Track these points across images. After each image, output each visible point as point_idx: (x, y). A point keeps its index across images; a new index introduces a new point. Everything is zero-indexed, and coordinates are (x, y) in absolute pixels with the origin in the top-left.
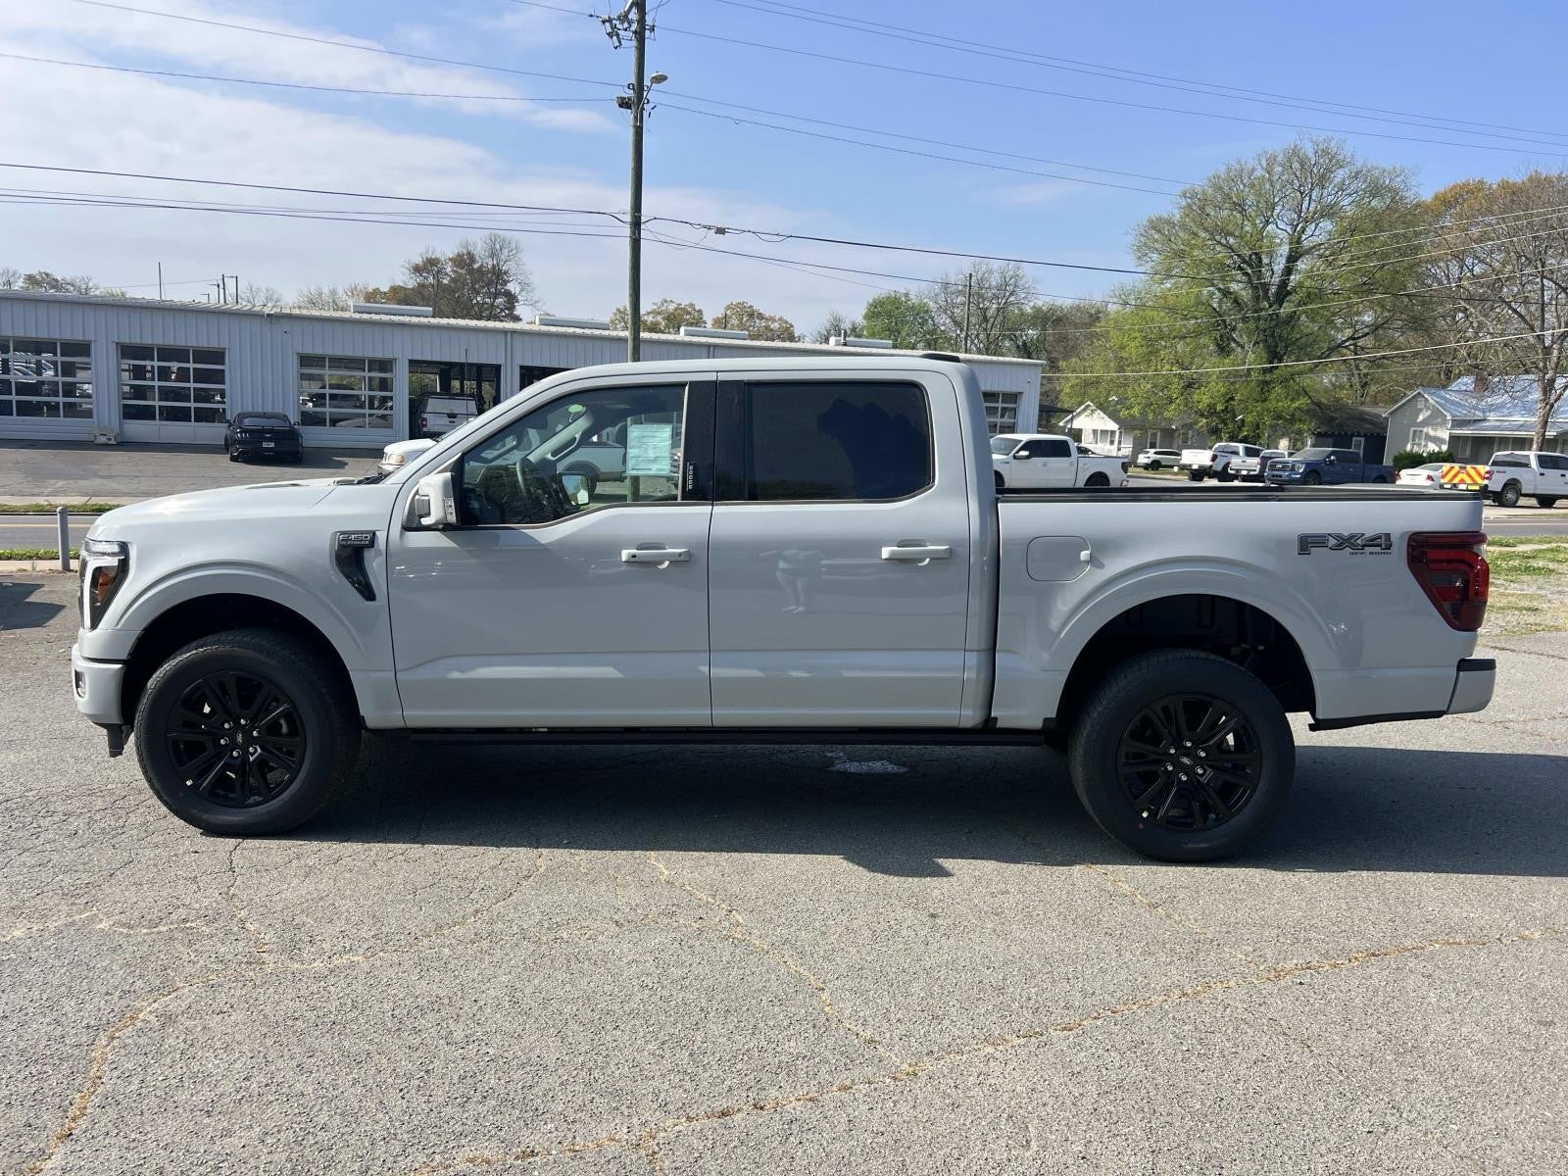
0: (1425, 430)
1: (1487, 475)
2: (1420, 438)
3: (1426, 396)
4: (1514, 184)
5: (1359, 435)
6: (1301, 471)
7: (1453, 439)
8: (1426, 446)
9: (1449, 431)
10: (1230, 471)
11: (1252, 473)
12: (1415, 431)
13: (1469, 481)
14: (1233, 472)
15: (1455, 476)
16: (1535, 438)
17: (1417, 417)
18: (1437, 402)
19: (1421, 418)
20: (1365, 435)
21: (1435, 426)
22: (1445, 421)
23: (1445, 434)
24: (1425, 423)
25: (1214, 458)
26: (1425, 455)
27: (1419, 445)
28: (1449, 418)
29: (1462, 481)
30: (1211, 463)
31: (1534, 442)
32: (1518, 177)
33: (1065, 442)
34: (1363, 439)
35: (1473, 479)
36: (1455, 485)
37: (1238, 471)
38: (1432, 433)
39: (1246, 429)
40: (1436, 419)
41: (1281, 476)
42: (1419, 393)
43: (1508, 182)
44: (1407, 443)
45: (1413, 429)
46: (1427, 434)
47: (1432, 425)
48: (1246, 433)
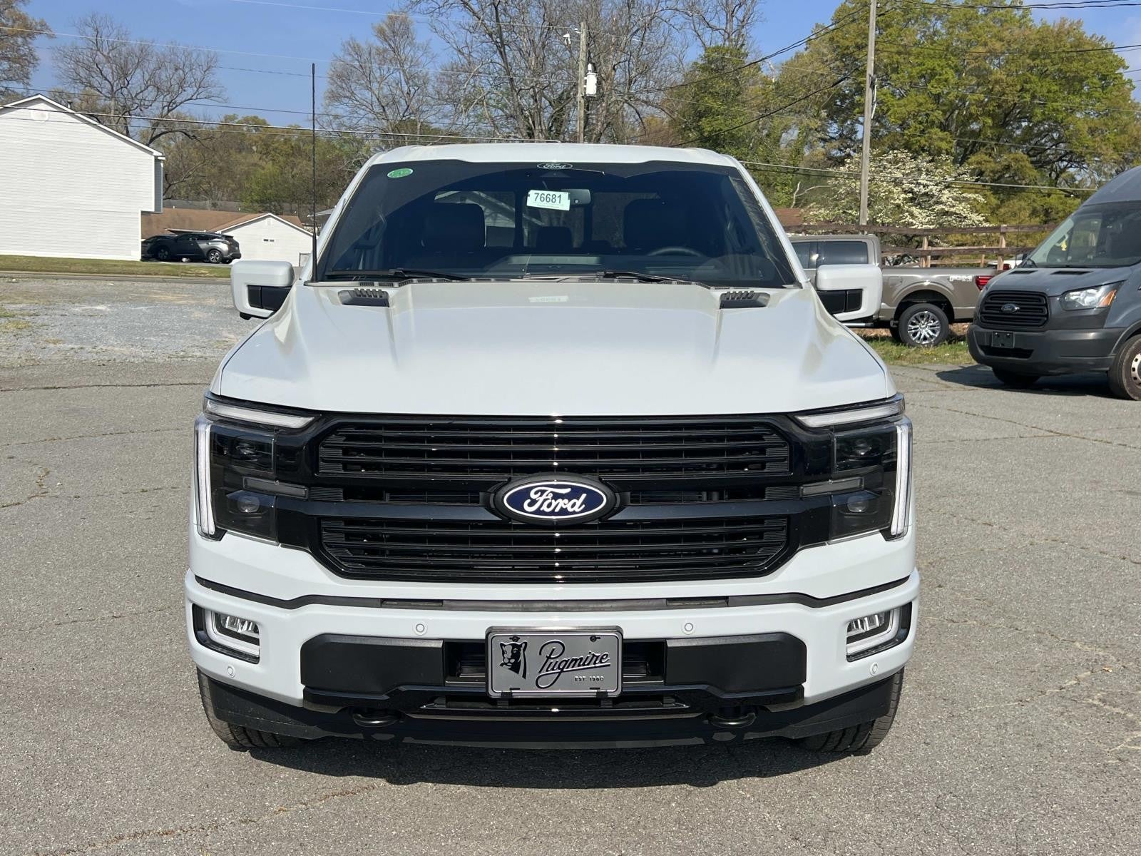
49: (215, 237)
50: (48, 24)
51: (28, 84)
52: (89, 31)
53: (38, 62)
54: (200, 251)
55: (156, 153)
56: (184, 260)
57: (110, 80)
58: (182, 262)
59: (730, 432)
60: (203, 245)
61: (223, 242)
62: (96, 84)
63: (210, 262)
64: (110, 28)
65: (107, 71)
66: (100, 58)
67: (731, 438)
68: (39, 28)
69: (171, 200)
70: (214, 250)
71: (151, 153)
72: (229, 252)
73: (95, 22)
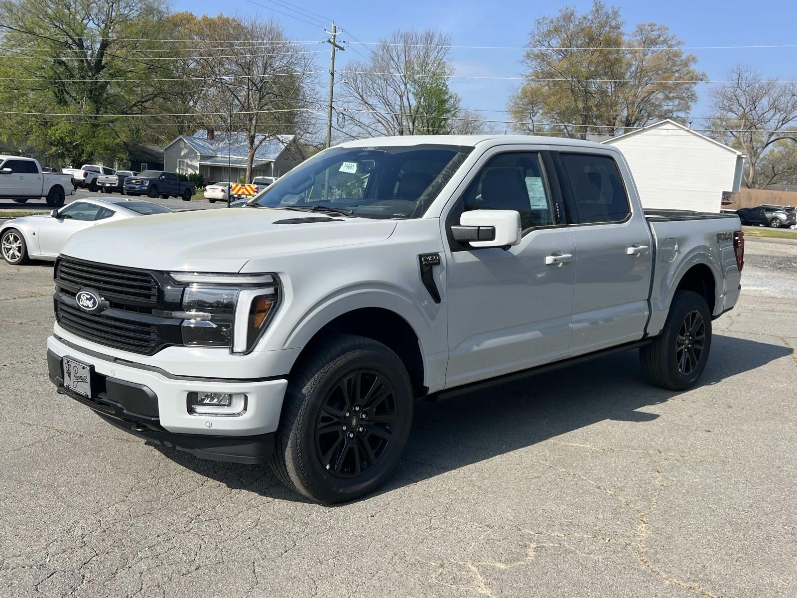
0: (186, 160)
1: (256, 190)
2: (183, 166)
3: (185, 140)
4: (211, 20)
5: (145, 162)
6: (147, 184)
7: (202, 166)
8: (187, 170)
9: (199, 162)
10: (97, 184)
11: (113, 185)
12: (180, 161)
13: (247, 193)
14: (100, 185)
15: (239, 190)
16: (248, 169)
17: (181, 153)
18: (191, 144)
19: (183, 153)
20: (148, 162)
21: (191, 159)
22: (196, 156)
23: (197, 164)
24: (185, 156)
25: (86, 175)
26: (187, 176)
27: (183, 169)
28: (198, 154)
29: (243, 193)
30: (84, 178)
31: (247, 171)
32: (213, 15)
33: (33, 162)
34: (147, 164)
35: (249, 193)
36: (239, 195)
37: (103, 184)
38: (190, 163)
39: (85, 155)
40: (191, 154)
41: (135, 188)
42: (181, 138)
43: (207, 17)
44: (176, 168)
45: (178, 160)
46: (187, 163)
47: (190, 158)
48: (85, 158)
49: (778, 210)
50: (707, 75)
51: (688, 113)
52: (735, 76)
53: (698, 98)
54: (766, 219)
55: (739, 153)
56: (761, 225)
57: (744, 107)
58: (760, 226)
59: (139, 277)
60: (768, 215)
61: (783, 213)
62: (735, 110)
63: (772, 227)
64: (749, 73)
65: (742, 100)
66: (739, 92)
67: (141, 281)
68: (701, 77)
69: (776, 185)
70: (776, 218)
71: (735, 153)
72: (787, 220)
73: (739, 70)
